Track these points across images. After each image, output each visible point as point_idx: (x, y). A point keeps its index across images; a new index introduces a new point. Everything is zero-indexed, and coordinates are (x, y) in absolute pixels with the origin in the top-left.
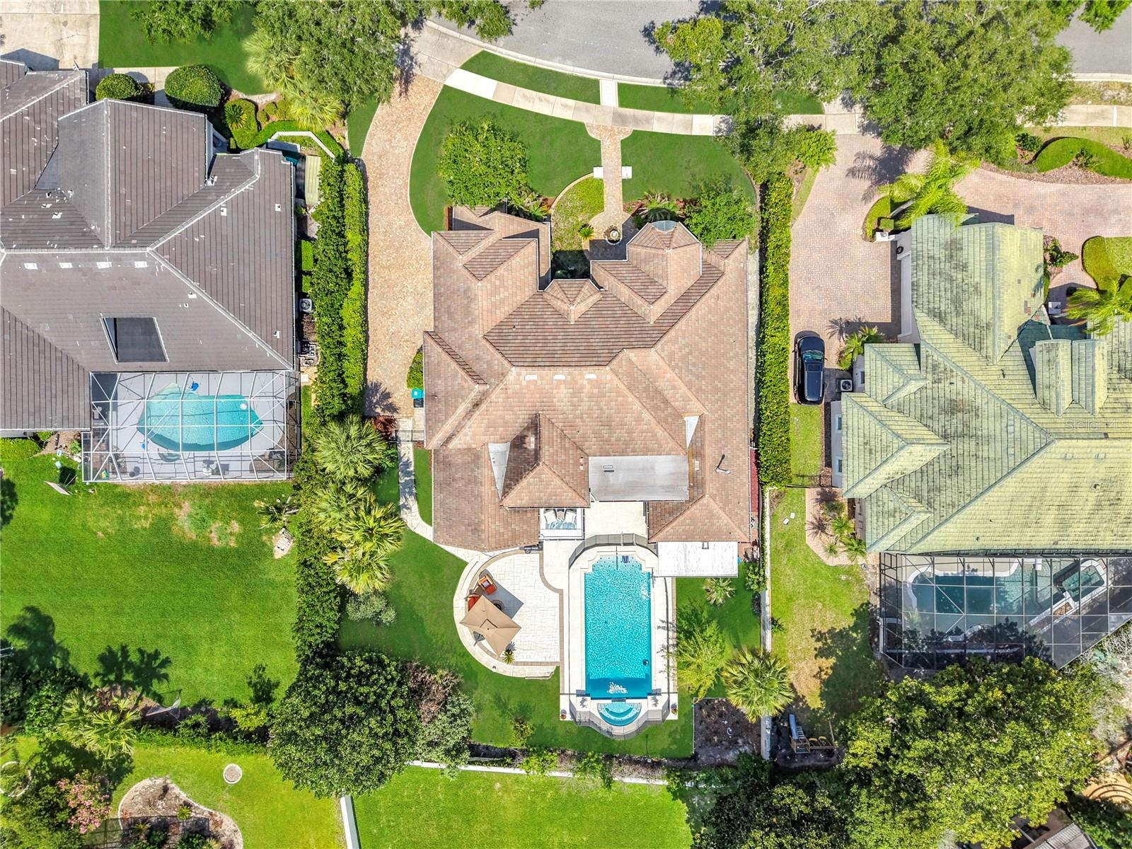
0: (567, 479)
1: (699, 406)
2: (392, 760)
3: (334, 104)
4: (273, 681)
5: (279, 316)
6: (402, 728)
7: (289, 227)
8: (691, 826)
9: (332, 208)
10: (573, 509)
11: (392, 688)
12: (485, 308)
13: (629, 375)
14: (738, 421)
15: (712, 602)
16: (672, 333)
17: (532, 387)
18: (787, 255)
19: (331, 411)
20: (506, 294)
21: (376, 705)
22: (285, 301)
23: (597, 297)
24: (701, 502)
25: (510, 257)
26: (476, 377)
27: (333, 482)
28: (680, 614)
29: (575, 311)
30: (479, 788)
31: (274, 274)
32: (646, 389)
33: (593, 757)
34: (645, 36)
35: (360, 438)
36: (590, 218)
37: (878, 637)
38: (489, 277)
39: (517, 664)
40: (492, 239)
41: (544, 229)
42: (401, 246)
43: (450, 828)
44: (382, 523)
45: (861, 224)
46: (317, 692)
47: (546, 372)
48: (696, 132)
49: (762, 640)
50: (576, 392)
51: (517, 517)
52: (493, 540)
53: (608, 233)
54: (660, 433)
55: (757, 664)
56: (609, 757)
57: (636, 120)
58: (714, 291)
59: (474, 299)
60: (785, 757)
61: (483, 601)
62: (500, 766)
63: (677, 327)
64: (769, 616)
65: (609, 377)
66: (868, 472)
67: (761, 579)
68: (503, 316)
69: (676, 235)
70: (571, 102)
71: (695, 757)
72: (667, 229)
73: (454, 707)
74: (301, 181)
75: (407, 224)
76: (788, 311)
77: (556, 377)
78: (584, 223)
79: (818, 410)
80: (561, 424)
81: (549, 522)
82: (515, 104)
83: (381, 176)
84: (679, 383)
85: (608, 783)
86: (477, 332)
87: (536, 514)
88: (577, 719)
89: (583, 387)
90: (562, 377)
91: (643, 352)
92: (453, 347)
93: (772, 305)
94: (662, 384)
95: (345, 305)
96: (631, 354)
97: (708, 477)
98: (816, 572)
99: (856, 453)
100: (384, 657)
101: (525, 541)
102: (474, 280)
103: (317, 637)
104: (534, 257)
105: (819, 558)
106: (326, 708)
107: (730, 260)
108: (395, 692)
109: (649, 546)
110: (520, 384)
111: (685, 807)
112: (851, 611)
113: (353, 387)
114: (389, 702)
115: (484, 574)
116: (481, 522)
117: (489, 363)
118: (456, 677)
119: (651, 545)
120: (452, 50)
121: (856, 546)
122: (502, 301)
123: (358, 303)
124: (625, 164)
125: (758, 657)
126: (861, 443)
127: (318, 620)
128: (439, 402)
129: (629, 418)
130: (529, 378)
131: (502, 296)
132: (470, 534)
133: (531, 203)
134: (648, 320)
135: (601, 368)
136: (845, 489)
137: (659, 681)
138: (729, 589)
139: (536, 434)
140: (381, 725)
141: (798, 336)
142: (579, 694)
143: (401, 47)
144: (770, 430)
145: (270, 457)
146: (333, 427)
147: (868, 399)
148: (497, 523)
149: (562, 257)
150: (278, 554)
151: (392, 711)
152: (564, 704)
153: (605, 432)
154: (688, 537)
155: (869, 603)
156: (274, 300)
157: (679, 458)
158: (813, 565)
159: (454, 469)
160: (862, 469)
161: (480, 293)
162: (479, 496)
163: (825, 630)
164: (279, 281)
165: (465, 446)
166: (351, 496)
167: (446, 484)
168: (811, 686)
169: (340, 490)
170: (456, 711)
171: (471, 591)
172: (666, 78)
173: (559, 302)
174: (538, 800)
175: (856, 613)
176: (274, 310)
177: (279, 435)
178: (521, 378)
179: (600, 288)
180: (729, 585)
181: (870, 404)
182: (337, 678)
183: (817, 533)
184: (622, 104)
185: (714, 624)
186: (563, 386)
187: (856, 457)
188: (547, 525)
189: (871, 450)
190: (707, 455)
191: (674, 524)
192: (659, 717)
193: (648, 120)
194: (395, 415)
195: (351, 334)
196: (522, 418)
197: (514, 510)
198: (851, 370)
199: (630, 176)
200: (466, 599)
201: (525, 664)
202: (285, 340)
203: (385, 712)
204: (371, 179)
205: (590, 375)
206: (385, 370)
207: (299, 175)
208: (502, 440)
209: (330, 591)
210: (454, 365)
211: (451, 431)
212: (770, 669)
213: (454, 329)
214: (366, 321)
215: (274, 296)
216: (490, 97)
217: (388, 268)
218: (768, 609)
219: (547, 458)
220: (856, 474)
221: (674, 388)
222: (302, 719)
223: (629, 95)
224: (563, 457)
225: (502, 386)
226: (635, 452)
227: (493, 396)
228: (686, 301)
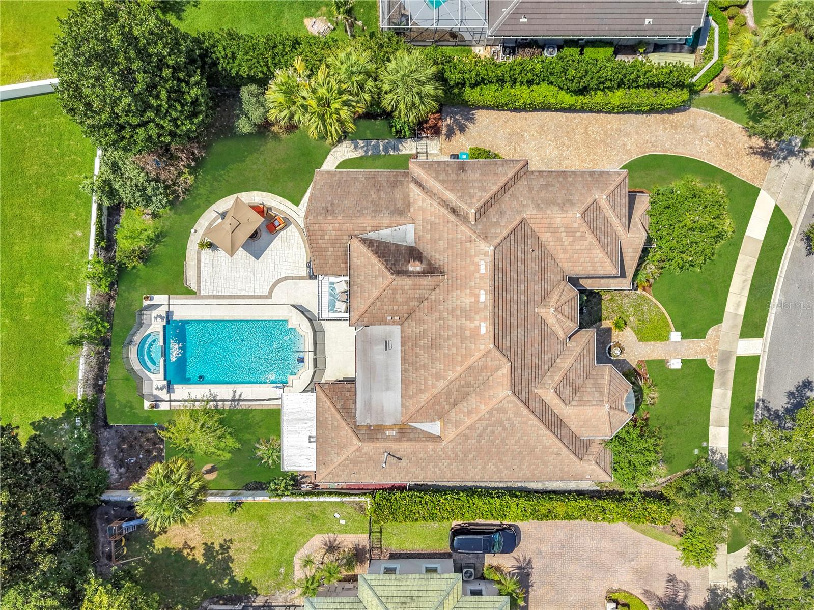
0: (378, 304)
1: (452, 436)
2: (90, 122)
3: (752, 76)
4: (184, 15)
5: (542, 22)
6: (127, 133)
7: (629, 33)
8: (40, 421)
9: (648, 74)
10: (348, 310)
11: (166, 124)
12: (553, 221)
13: (484, 368)
14: (434, 472)
15: (257, 445)
16: (525, 411)
17: (472, 268)
18: (596, 520)
19: (448, 70)
20: (566, 243)
21: (148, 106)
22: (556, 27)
23: (561, 335)
24: (354, 437)
25: (604, 247)
26: (482, 211)
27: (377, 69)
28: (247, 411)
29: (549, 314)
30: (76, 215)
31: (583, 16)
32: (468, 384)
33: (103, 327)
34: (804, 382)
35: (421, 97)
36: (631, 328)
37: (224, 604)
38: (585, 225)
39: (199, 253)
40: (620, 230)
41: (625, 284)
42: (606, 145)
43: (38, 187)
44: (335, 116)
45: (623, 588)
46: (160, 46)
47: (488, 282)
48: (712, 430)
49: (220, 491)
50: (467, 314)
51: (340, 253)
52: (316, 228)
53: (618, 345)
54: (424, 398)
55: (189, 494)
56: (106, 343)
57: (724, 373)
58: (565, 451)
59: (563, 210)
60: (107, 514)
61: (258, 221)
62: (97, 235)
63: (532, 416)
64: (244, 500)
65: (482, 347)
66: (384, 600)
67: (280, 492)
68: (544, 239)
69: (621, 414)
70: (742, 311)
71: (106, 426)
72: (627, 405)
73: (153, 189)
74: (670, 49)
75: (628, 152)
76: (542, 519)
77: (482, 292)
78: (628, 322)
79: (445, 547)
80: (433, 298)
81: (335, 285)
82: (740, 257)
83: (675, 127)
84: (475, 417)
85: (76, 343)
86: (529, 212)
87: (344, 273)
88: (145, 312)
89: (472, 320)
90: (482, 298)
91: (507, 382)
92: (512, 189)
93: (548, 505)
94: (473, 400)
95: (552, 88)
96: (505, 370)
97: (380, 445)
98: (287, 544)
99: (403, 588)
100: (201, 118)
101: (317, 261)
102: (582, 209)
103: (223, 53)
104: (601, 273)
105: (302, 547)
106: (143, 54)
107: (593, 466)
108: (163, 127)
109: (313, 383)
110: (475, 256)
111: (58, 416)
112: (250, 578)
113: (471, 94)
114: (153, 120)
115: (287, 222)
116: (335, 216)
117: (497, 224)
118: (184, 193)
119: (314, 386)
120: (793, 197)
121: (311, 587)
122: (560, 239)
123: (553, 101)
124: (684, 362)
125: (197, 494)
126: (412, 594)
127: (240, 55)
128: (457, 174)
129: (439, 366)
130: (482, 265)
131: (565, 239)
132: (324, 205)
133: (649, 271)
134: (538, 386)
135: (492, 339)
136: (367, 577)
137: (181, 392)
138: (270, 462)
139: (423, 272)
140: (127, 112)
141: (517, 528)
142: (169, 314)
143: (796, 148)
144: (426, 503)
145: (403, 15)
146: (432, 70)
147: (455, 600)
148: (334, 233)
149: (595, 300)
150: (308, 22)
151: (144, 124)
152: (159, 299)
153: (425, 342)
154: (320, 423)
155: (257, 595)
156: (557, 16)
157: (399, 415)
158: (295, 541)
159: (389, 190)
160: (386, 594)
161: (569, 215)
162: (362, 215)
163: (231, 553)
164: (577, 22)
165: (411, 201)
166: (362, 87)
167: (374, 182)
168: (177, 539)
169: (368, 74)
170: (149, 191)
171: (270, 209)
172: (763, 401)
173: (557, 297)
174: (64, 273)
175: (247, 583)
176: (548, 16)
177: (424, 25)
178: (482, 257)
179: (570, 338)
180: (274, 462)
181: (451, 602)
182: (176, 69)
183: (326, 545)
184: (739, 359)
185: (238, 445)
186: (473, 299)
187: (398, 588)
188: (333, 283)
189: (405, 603)
190: (401, 444)
191: (333, 409)
192: (146, 391)
193: (723, 384)
194: (443, 137)
195: (523, 94)
196: (440, 258)
197: (347, 251)
198: (482, 578)
199: (673, 367)
200: (262, 204)
201: (199, 261)
202: (518, 27)
203: (142, 116)
204: (671, 117)
205: (485, 328)
206: (487, 128)
207: (676, 47)
208: (418, 238)
209: (268, 68)
210: (495, 189)
211: (427, 186)
212: (185, 508)
213: (530, 190)
214: (535, 110)
215: (562, 16)
216: (747, 233)
217: (586, 132)
218: (250, 499)
219: (399, 283)
220: (382, 588)
221: (470, 412)
222: (131, 28)
223: (747, 366)
224: (400, 300)
225: (474, 237)
226: (404, 372)
227: (463, 228)
228: (556, 425)
